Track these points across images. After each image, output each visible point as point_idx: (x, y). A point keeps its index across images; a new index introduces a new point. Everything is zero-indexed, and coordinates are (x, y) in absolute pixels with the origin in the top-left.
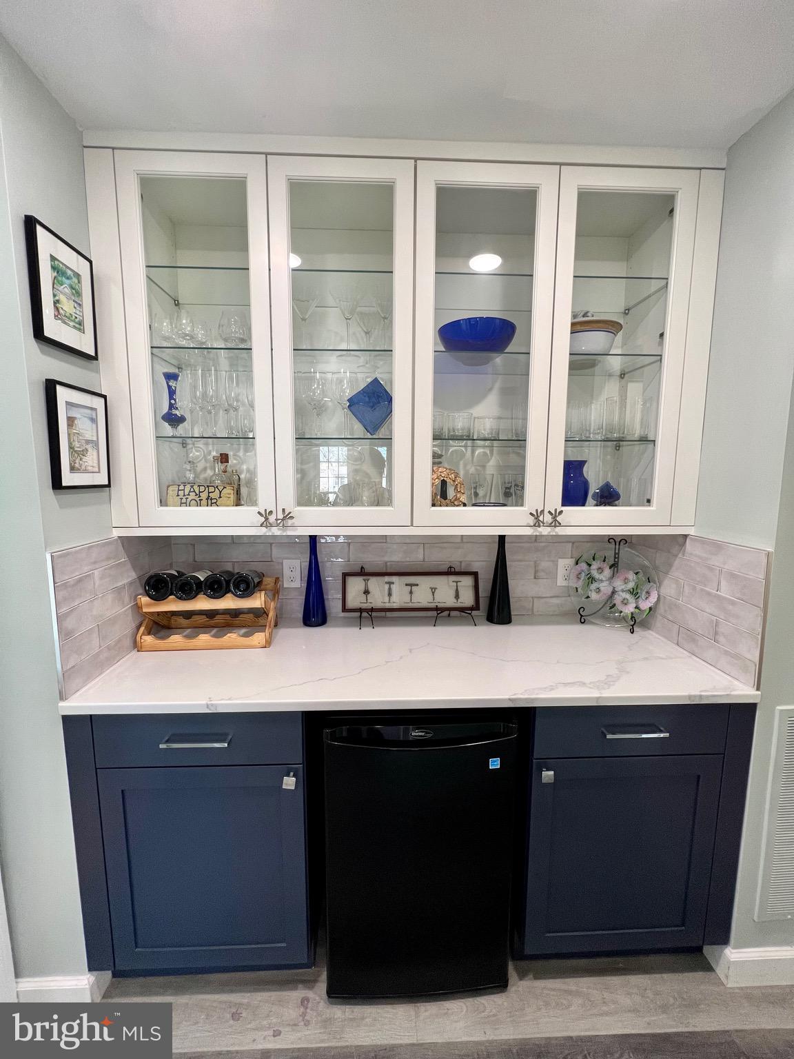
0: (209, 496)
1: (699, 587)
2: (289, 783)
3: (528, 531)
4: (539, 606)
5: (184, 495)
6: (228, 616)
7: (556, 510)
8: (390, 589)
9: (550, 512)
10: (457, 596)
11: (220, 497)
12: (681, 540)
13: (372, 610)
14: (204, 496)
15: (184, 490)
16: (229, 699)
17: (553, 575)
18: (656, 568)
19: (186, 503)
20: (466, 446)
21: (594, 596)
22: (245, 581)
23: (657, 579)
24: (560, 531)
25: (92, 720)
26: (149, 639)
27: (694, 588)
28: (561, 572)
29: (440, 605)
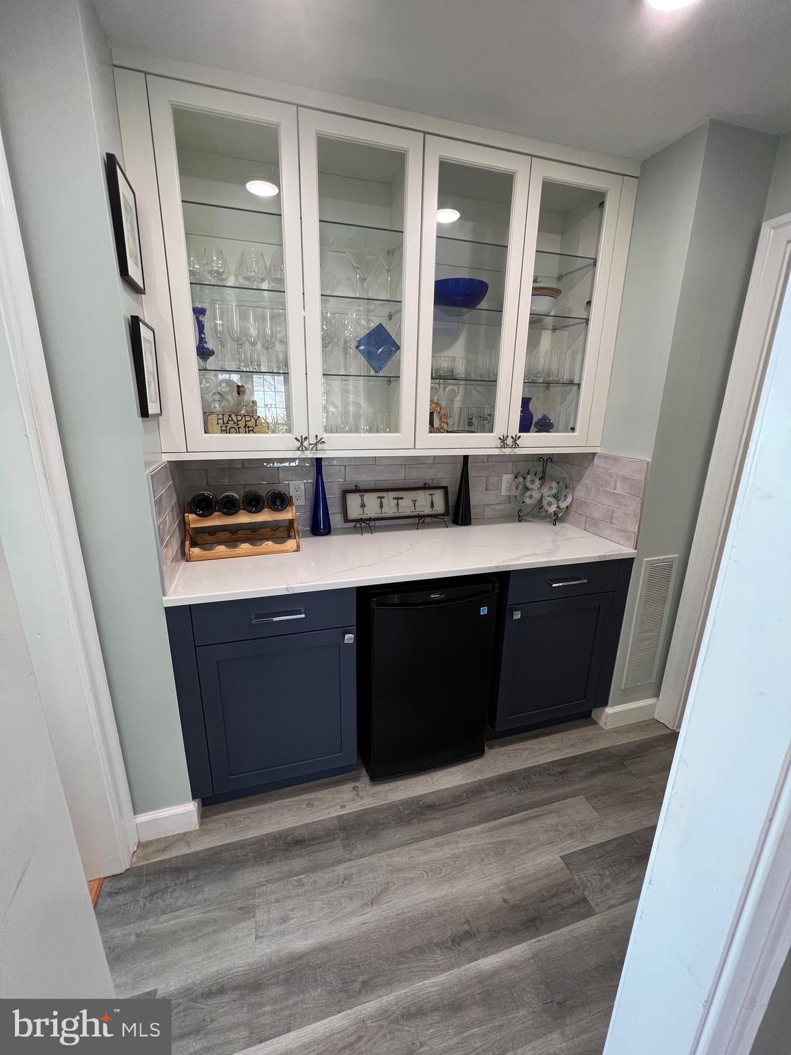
0: (246, 425)
1: (601, 489)
2: (349, 638)
3: (496, 452)
4: (488, 512)
5: (224, 424)
6: (249, 531)
7: (516, 435)
8: (381, 503)
9: (512, 437)
10: (432, 505)
11: (256, 425)
12: (590, 457)
13: (370, 519)
14: (242, 424)
15: (223, 419)
16: (302, 583)
17: (498, 486)
18: (571, 478)
19: (226, 431)
20: (439, 384)
21: (528, 501)
22: (281, 498)
23: (571, 486)
24: (518, 451)
25: (190, 609)
26: (196, 551)
27: (598, 490)
28: (505, 484)
29: (421, 513)
